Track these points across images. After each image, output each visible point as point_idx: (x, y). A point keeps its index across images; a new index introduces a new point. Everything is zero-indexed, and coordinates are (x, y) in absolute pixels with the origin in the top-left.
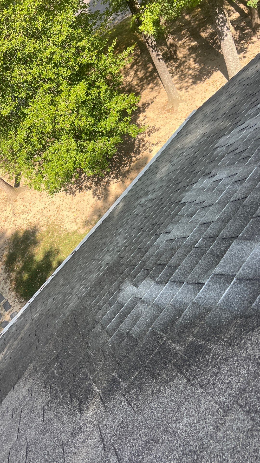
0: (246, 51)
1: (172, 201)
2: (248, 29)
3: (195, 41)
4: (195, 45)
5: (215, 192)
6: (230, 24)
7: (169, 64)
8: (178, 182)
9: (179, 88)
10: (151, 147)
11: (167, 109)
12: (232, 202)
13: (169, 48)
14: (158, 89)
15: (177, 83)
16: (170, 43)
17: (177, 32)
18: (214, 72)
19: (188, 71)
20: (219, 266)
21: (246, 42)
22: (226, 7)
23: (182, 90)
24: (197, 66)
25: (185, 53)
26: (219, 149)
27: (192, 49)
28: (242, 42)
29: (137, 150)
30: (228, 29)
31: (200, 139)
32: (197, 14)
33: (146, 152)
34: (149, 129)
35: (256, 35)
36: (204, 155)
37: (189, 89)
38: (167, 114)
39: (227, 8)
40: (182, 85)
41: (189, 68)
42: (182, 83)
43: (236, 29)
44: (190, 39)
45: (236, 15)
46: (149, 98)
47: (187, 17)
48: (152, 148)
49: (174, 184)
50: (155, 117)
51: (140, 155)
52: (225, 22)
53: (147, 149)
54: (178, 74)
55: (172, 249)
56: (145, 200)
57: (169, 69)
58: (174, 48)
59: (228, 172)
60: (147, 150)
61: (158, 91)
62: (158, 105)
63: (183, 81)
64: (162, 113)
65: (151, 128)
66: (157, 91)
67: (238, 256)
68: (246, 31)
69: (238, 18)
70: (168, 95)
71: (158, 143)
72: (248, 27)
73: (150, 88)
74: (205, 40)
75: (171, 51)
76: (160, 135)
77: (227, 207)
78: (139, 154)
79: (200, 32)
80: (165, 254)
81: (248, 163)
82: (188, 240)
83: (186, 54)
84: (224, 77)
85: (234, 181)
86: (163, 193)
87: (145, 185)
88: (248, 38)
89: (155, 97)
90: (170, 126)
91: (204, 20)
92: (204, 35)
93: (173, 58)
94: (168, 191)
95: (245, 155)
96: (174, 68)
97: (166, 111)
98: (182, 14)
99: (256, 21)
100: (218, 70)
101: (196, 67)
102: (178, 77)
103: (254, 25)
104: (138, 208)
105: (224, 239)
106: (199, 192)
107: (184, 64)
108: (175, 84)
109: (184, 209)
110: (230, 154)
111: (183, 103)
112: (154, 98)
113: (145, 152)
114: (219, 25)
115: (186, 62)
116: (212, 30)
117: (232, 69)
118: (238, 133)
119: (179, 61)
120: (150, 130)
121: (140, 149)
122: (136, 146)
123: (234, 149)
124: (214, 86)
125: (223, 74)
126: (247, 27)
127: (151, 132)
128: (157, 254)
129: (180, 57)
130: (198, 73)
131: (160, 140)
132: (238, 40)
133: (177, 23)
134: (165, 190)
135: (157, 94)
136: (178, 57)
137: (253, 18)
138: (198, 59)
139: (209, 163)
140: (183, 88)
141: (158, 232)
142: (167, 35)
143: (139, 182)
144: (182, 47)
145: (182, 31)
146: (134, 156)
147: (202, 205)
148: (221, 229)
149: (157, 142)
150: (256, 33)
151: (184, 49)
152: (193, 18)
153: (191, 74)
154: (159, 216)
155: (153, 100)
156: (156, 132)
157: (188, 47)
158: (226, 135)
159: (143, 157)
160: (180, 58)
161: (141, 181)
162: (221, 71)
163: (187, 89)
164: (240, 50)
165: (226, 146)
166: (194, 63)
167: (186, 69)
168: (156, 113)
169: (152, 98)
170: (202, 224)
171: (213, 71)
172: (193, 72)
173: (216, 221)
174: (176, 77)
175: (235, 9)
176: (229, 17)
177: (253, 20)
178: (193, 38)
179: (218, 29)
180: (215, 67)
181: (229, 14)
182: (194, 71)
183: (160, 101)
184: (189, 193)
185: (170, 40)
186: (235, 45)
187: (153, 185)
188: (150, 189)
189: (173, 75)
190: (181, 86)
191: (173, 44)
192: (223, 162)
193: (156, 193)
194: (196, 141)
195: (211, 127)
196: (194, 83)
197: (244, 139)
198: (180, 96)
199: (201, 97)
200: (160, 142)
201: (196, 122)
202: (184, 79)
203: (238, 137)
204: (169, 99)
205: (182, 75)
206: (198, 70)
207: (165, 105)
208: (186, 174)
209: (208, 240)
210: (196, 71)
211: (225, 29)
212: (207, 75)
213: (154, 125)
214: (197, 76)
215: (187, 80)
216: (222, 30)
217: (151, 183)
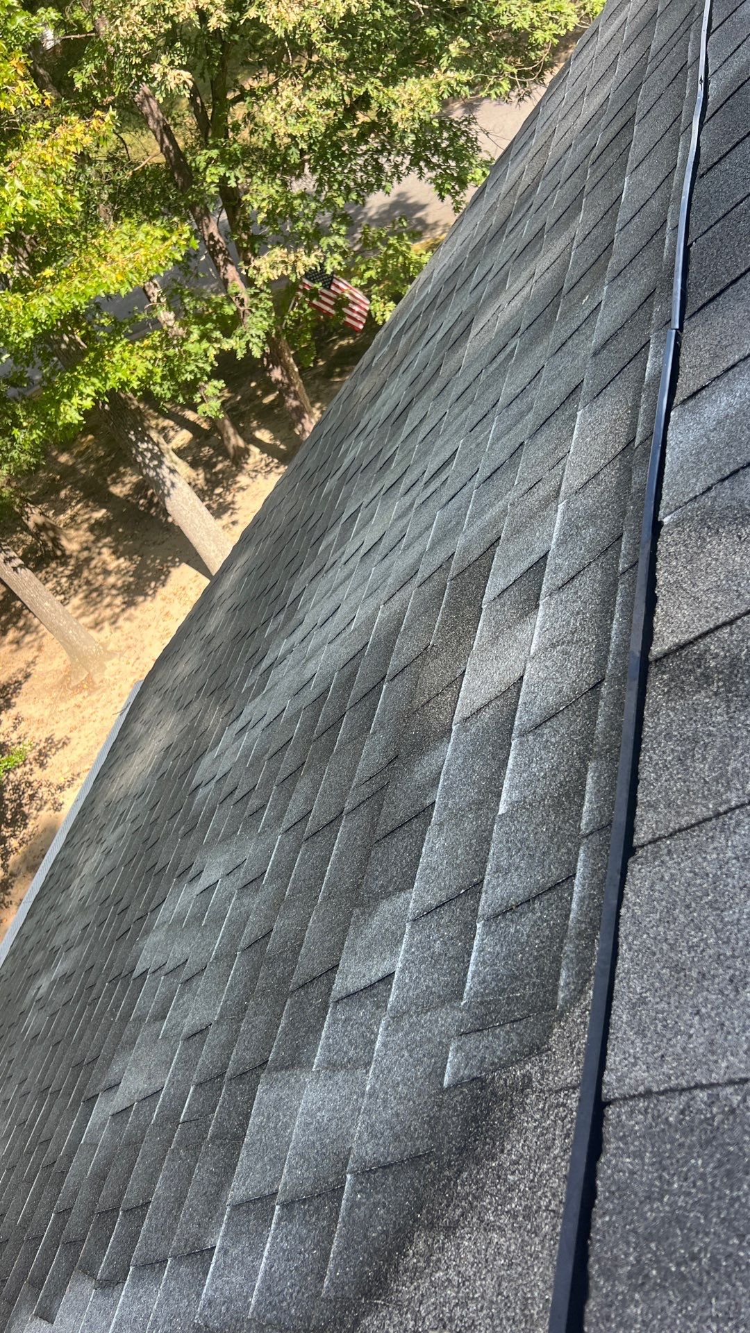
0: (233, 509)
1: (115, 972)
2: (221, 462)
3: (102, 507)
4: (103, 517)
5: (205, 926)
6: (175, 458)
7: (47, 573)
8: (122, 906)
9: (92, 624)
10: (56, 796)
11: (74, 684)
12: (243, 950)
13: (36, 536)
14: (35, 640)
15: (83, 615)
16: (36, 524)
17: (48, 495)
18: (172, 569)
19: (104, 579)
20: (238, 1175)
21: (227, 489)
22: (153, 423)
23: (102, 629)
24: (123, 563)
25: (84, 539)
26: (201, 792)
27: (99, 529)
28: (218, 490)
29: (14, 814)
30: (173, 471)
31: (161, 764)
32: (88, 448)
33: (46, 815)
34: (38, 748)
35: (244, 471)
36: (173, 811)
37: (121, 622)
38: (79, 697)
39: (157, 425)
40: (100, 615)
41: (107, 573)
42: (97, 612)
43: (194, 465)
44: (88, 506)
45: (183, 437)
46: (16, 669)
47: (63, 458)
48: (60, 797)
49: (114, 912)
50: (47, 713)
51: (30, 827)
52: (159, 457)
53: (45, 803)
54: (80, 590)
55: (128, 1144)
56: (48, 983)
57: (50, 585)
58: (51, 534)
59: (227, 857)
60: (46, 808)
61: (36, 644)
62: (47, 681)
63: (99, 605)
64: (62, 699)
65: (42, 745)
66: (32, 646)
67: (275, 1127)
68: (220, 466)
69: (190, 442)
70: (66, 648)
71: (73, 779)
72: (220, 458)
73: (12, 642)
74: (125, 500)
75: (44, 541)
76: (74, 757)
77: (236, 970)
78: (25, 826)
79: (108, 487)
80: (112, 1171)
81: (263, 828)
82: (163, 1101)
83: (86, 542)
84: (200, 575)
85: (241, 886)
86: (92, 946)
87: (45, 928)
88: (228, 479)
89: (32, 662)
90: (97, 725)
91: (109, 459)
92: (118, 490)
93: (57, 557)
94: (104, 938)
95: (254, 802)
96: (64, 580)
97: (72, 689)
98: (46, 453)
99: (233, 441)
100: (180, 562)
101: (123, 566)
102: (81, 599)
103: (231, 451)
104: (33, 1014)
105: (240, 1077)
106: (171, 933)
107: (88, 565)
108: (77, 618)
109: (144, 994)
110: (225, 805)
111: (115, 660)
112: (28, 666)
113: (41, 813)
114: (147, 466)
115: (93, 559)
116: (134, 477)
117: (213, 554)
118: (235, 740)
119: (72, 562)
120: (40, 750)
121: (26, 809)
122: (10, 806)
123: (231, 790)
124: (182, 602)
125: (197, 569)
126: (217, 457)
127: (46, 756)
128: (95, 1174)
129: (73, 551)
130: (131, 579)
131: (78, 770)
132: (206, 488)
133: (42, 475)
134: (96, 938)
135: (36, 654)
136: (68, 553)
137: (225, 435)
138: (121, 548)
139: (186, 835)
140: (103, 621)
141: (89, 1091)
142: (22, 508)
143: (28, 923)
144: (71, 527)
145: (58, 492)
146: (11, 836)
147: (184, 975)
148: (230, 1044)
149: (69, 777)
150: (243, 468)
151: (77, 530)
152: (81, 457)
153: (114, 586)
154: (88, 1033)
155: (29, 670)
156: (61, 751)
157: (85, 526)
158: (211, 750)
159: (40, 828)
160: (75, 554)
161: (36, 918)
162: (188, 563)
163: (114, 623)
164: (218, 509)
165: (215, 780)
166: (113, 557)
167: (98, 574)
168: (47, 701)
169: (23, 665)
170: (189, 1038)
171: (168, 567)
172: (118, 579)
173: (217, 1022)
174: (76, 601)
175: (177, 423)
176: (168, 441)
177: (226, 442)
178: (94, 501)
179: (147, 474)
180: (170, 558)
181: (165, 437)
182: (119, 576)
183: (50, 668)
184: (152, 939)
185: (34, 517)
186: (203, 500)
187: (64, 925)
188: (58, 940)
189: (67, 596)
190: (96, 619)
191: (44, 524)
192: (214, 830)
193: (74, 953)
194: (151, 772)
195: (179, 730)
196: (130, 604)
197: (247, 756)
198: (101, 644)
199: (158, 635)
200: (78, 775)
201: (145, 716)
202: (99, 599)
203: (235, 753)
204: (72, 659)
205: (90, 593)
206: (128, 572)
207: (65, 677)
208: (139, 878)
209: (207, 1088)
210: (124, 574)
211: (164, 472)
212: (157, 579)
213: (48, 736)
214: (133, 587)
215: (107, 600)
216: (157, 474)
217: (59, 921)
